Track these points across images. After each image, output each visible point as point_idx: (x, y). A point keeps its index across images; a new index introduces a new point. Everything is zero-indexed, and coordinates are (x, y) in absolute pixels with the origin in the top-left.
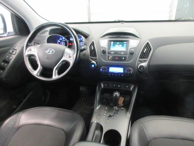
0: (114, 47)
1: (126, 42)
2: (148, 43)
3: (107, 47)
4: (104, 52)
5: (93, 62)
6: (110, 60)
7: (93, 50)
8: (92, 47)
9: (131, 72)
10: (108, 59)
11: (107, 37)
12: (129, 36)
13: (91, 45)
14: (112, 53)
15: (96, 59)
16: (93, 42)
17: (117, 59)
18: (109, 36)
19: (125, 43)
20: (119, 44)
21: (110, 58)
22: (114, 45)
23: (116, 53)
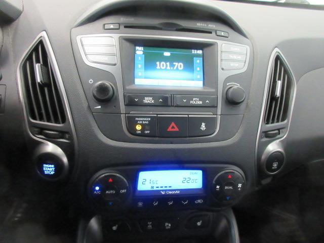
0: (151, 73)
1: (200, 52)
2: (278, 58)
3: (116, 71)
4: (104, 96)
5: (51, 148)
6: (142, 134)
7: (42, 86)
8: (37, 67)
9: (240, 185)
10: (132, 131)
11: (110, 21)
12: (211, 26)
13: (29, 58)
14: (148, 100)
15: (63, 133)
16: (41, 43)
17: (176, 129)
18: (123, 19)
19: (198, 56)
20: (171, 60)
21: (139, 127)
22: (150, 63)
23: (166, 99)
